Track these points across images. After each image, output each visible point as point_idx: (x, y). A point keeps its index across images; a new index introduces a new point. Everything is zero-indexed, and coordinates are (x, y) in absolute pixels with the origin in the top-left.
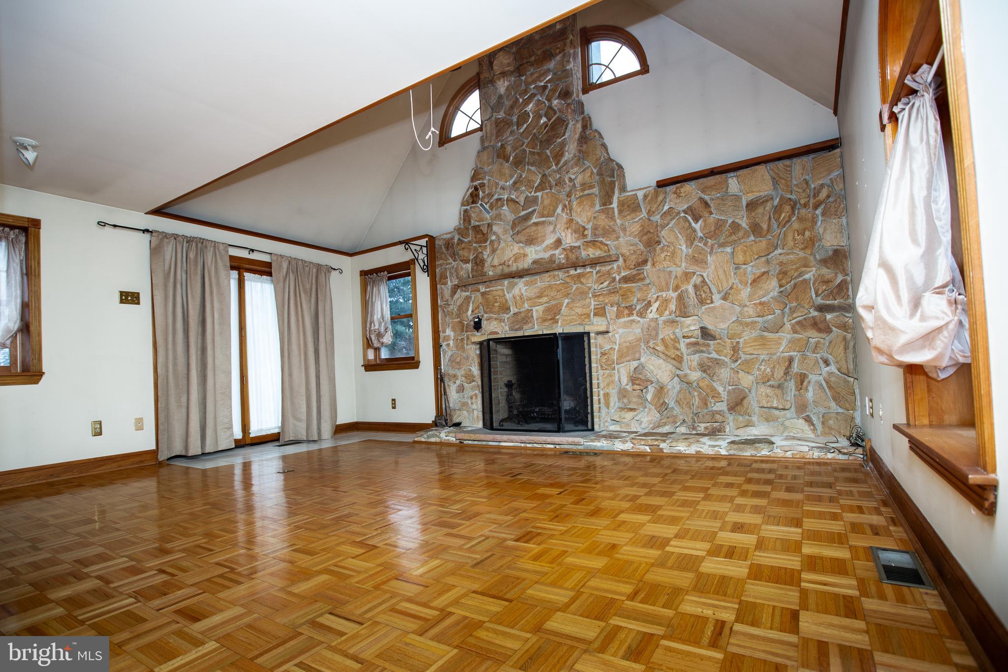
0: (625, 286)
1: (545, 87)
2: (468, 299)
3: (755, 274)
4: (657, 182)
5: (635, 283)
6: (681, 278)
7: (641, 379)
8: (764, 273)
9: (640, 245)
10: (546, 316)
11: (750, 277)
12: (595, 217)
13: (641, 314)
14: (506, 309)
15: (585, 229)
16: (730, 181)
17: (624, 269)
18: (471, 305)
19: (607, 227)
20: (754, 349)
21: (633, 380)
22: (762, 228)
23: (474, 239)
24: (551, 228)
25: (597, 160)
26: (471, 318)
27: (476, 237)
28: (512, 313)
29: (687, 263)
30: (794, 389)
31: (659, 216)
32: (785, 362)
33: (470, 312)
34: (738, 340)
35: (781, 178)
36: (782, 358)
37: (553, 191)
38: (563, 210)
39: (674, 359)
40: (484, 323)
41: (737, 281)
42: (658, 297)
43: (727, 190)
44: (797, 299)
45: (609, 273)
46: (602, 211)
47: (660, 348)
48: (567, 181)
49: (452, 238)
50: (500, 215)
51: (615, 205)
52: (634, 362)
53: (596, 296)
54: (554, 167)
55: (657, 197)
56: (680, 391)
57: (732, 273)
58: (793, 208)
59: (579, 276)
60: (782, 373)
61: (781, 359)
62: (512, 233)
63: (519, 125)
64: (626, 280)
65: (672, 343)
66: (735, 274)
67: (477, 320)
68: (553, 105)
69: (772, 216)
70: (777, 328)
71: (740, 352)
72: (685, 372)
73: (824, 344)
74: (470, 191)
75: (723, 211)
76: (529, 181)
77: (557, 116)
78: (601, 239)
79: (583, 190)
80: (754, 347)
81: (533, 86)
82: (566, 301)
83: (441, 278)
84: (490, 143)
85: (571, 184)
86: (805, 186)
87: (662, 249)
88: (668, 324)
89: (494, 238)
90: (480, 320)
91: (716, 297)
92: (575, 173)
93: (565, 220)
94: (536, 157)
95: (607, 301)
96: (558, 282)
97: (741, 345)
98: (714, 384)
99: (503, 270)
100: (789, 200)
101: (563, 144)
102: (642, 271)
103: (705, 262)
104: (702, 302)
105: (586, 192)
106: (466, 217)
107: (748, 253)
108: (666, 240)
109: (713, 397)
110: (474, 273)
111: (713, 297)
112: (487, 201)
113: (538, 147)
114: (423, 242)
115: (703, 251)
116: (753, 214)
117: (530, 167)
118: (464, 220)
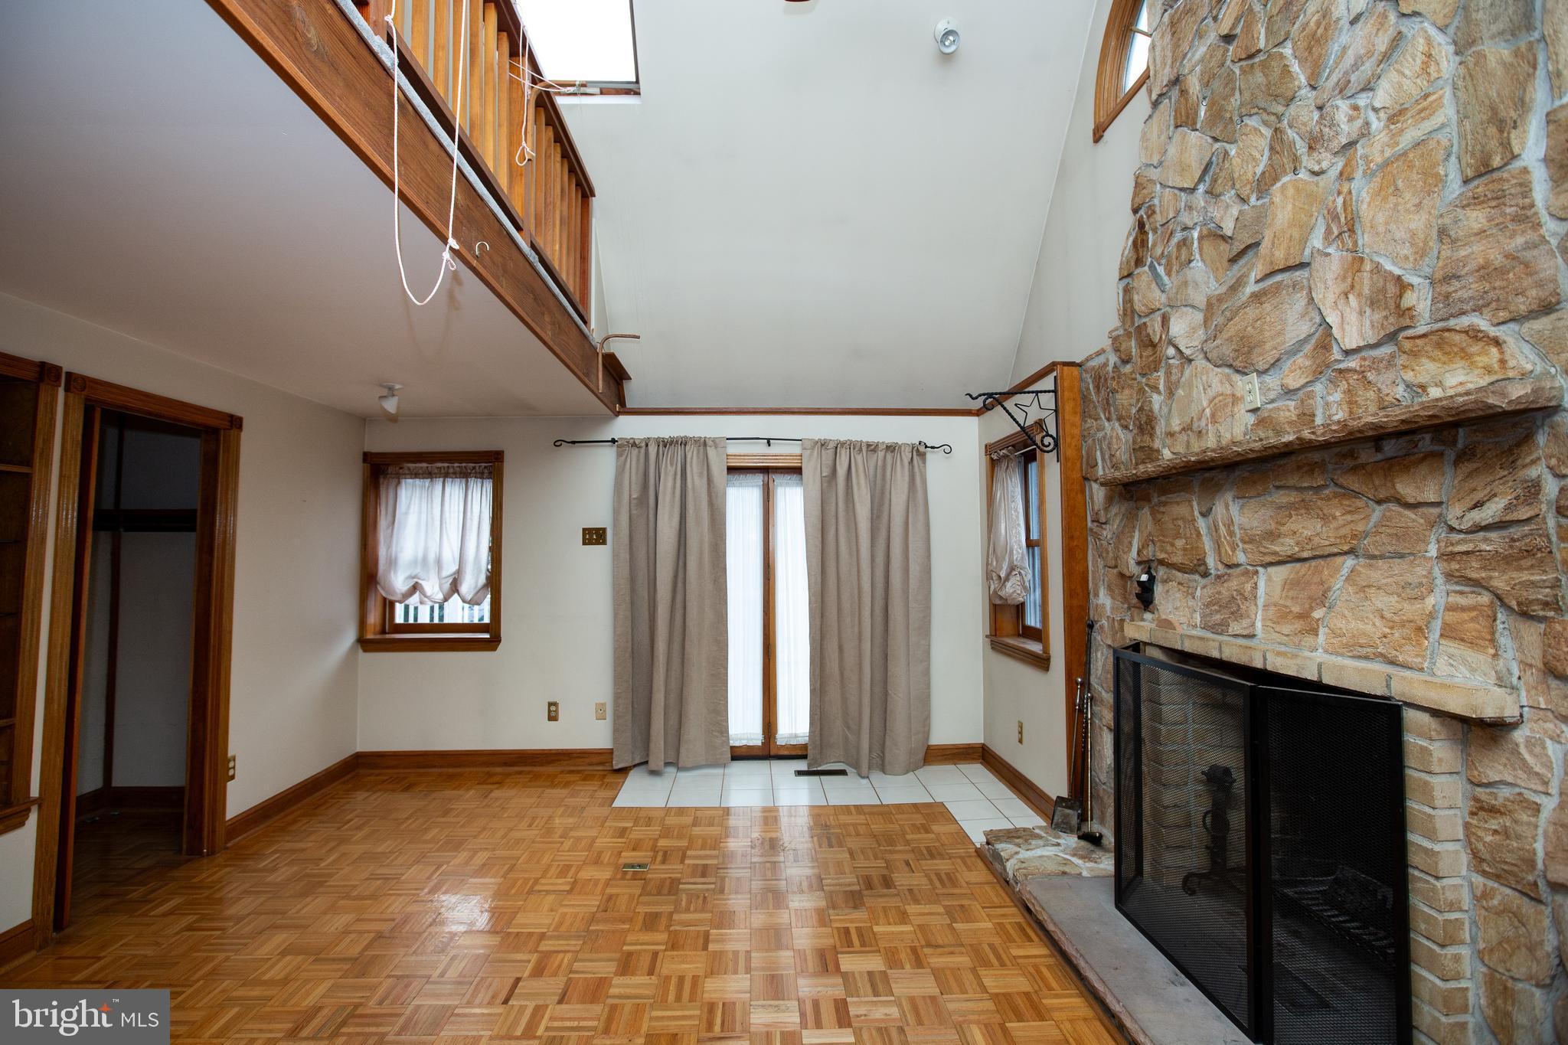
10: (1289, 603)
12: (1443, 232)
14: (1198, 559)
15: (1402, 286)
18: (1137, 534)
19: (1501, 263)
24: (1299, 301)
26: (1137, 570)
28: (1210, 571)
33: (1134, 556)
37: (1301, 174)
38: (1330, 229)
40: (1158, 589)
46: (1471, 198)
48: (1343, 123)
49: (1105, 365)
50: (1185, 283)
53: (1454, 557)
54: (1305, 90)
62: (1203, 338)
67: (1144, 578)
74: (1133, 236)
76: (1245, 161)
78: (1473, 319)
79: (1397, 134)
82: (1349, 561)
83: (1087, 462)
89: (1171, 355)
90: (1152, 579)
93: (1334, 268)
95: (1500, 583)
99: (1188, 445)
105: (1408, 139)
106: (1128, 311)
110: (1137, 454)
112: (1159, 253)
113: (1262, 43)
114: (1048, 383)
117: (1246, 120)
118: (1124, 313)
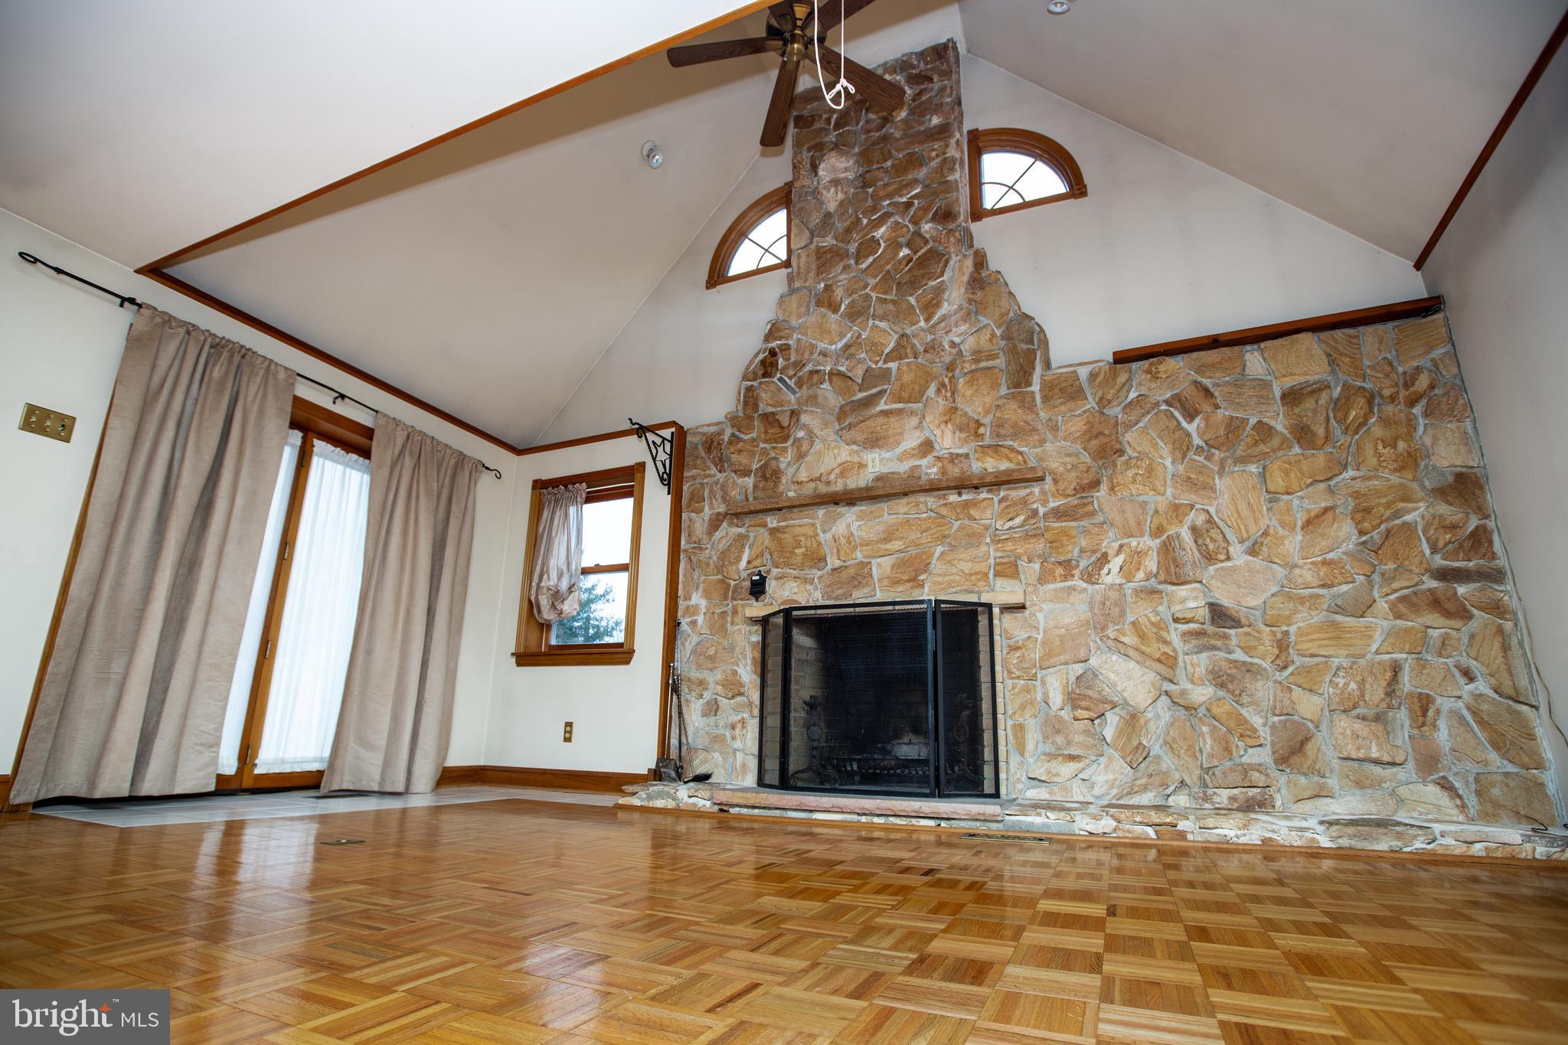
0: (1056, 525)
1: (908, 205)
2: (741, 539)
3: (1308, 511)
4: (1114, 353)
5: (1075, 520)
6: (1166, 514)
7: (1090, 698)
8: (1326, 510)
9: (1084, 456)
10: (900, 576)
11: (1299, 515)
12: (998, 406)
13: (1090, 577)
14: (817, 559)
15: (979, 424)
16: (1248, 356)
17: (1053, 495)
18: (747, 551)
19: (1022, 424)
20: (1320, 646)
21: (1074, 700)
22: (1314, 434)
23: (763, 436)
24: (915, 421)
25: (1002, 315)
26: (744, 574)
27: (766, 432)
28: (829, 567)
29: (1176, 488)
30: (1407, 723)
31: (1118, 409)
32: (1385, 671)
33: (743, 564)
34: (1285, 628)
35: (1341, 354)
36: (1379, 663)
37: (919, 360)
38: (938, 391)
39: (1159, 660)
40: (771, 585)
41: (1274, 522)
42: (1121, 546)
43: (1244, 370)
44: (1395, 557)
45: (1024, 501)
46: (1013, 396)
47: (1129, 639)
48: (947, 347)
49: (720, 433)
50: (816, 397)
51: (1036, 387)
52: (1076, 666)
53: (999, 541)
54: (922, 323)
55: (1115, 377)
56: (1172, 724)
57: (1265, 508)
58: (1370, 402)
59: (966, 505)
60: (1381, 693)
61: (1376, 665)
62: (837, 427)
63: (859, 257)
64: (1058, 514)
65: (1154, 630)
66: (1269, 510)
67: (758, 578)
68: (922, 230)
69: (1331, 415)
70: (1363, 608)
71: (1291, 651)
72: (1182, 687)
73: (1459, 639)
74: (761, 356)
75: (1239, 403)
76: (874, 344)
77: (929, 247)
78: (1011, 443)
79: (977, 361)
80: (1319, 642)
81: (888, 202)
82: (939, 549)
83: (691, 500)
84: (805, 282)
85: (954, 351)
86: (1388, 368)
87: (1127, 463)
88: (1142, 596)
89: (801, 434)
90: (763, 579)
91: (1236, 550)
92: (962, 334)
93: (941, 408)
94: (891, 307)
95: (1020, 551)
96: (925, 515)
97: (1292, 638)
98: (1244, 711)
99: (816, 488)
100: (1362, 391)
101: (940, 290)
102: (1090, 500)
103: (1211, 488)
104: (1209, 558)
105: (982, 365)
106: (750, 399)
107: (1292, 475)
108: (1134, 449)
109: (1242, 736)
110: (759, 494)
111: (1231, 549)
112: (791, 373)
113: (894, 292)
114: (667, 433)
115: (1204, 470)
116: (1297, 410)
117: (877, 323)
118: (746, 403)
